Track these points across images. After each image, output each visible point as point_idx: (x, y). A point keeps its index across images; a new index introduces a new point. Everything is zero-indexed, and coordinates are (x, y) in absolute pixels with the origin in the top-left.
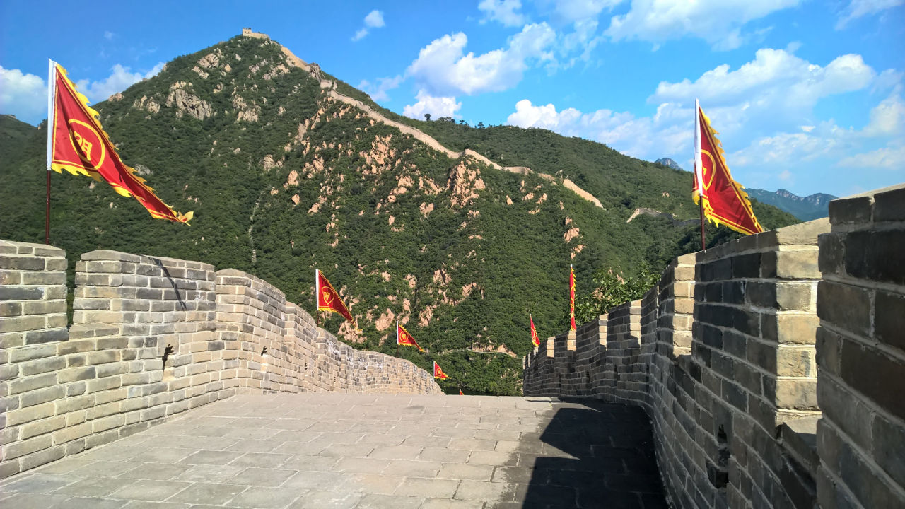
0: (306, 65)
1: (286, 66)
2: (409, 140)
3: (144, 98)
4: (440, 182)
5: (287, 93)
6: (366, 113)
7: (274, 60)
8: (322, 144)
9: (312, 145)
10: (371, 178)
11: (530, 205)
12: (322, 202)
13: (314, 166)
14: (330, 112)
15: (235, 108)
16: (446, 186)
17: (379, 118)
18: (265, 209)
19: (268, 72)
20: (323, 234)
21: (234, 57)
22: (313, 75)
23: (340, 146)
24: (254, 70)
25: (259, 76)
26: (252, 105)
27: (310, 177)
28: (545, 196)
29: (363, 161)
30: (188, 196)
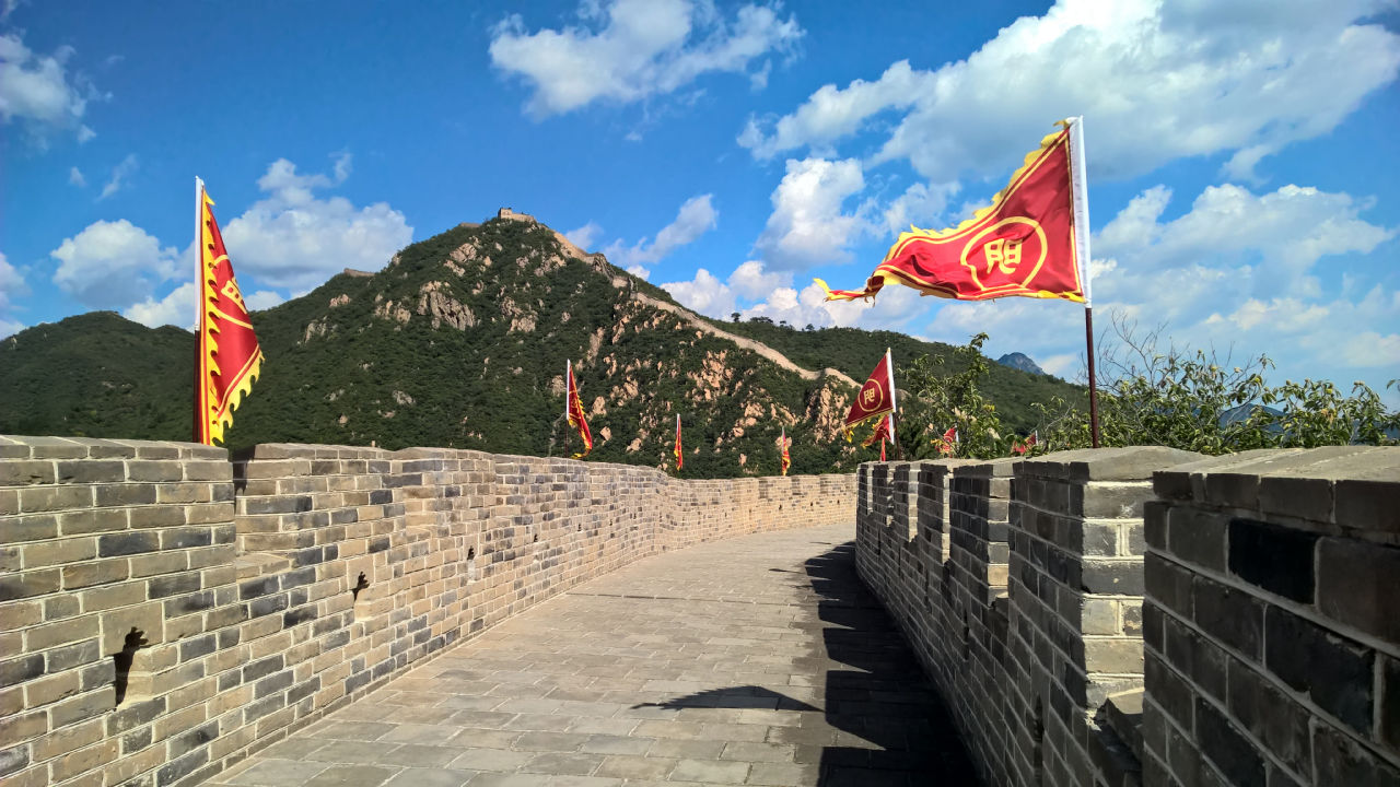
0: (587, 255)
1: (562, 257)
2: (750, 356)
3: (390, 304)
4: (795, 410)
5: (569, 293)
6: (690, 322)
7: (546, 249)
8: (635, 362)
9: (619, 364)
10: (704, 405)
12: (644, 437)
13: (626, 390)
14: (640, 319)
15: (505, 314)
16: (804, 415)
17: (709, 329)
19: (539, 266)
21: (494, 247)
22: (598, 269)
23: (660, 365)
24: (522, 264)
25: (530, 270)
26: (527, 309)
27: (620, 404)
29: (693, 384)
30: (468, 432)
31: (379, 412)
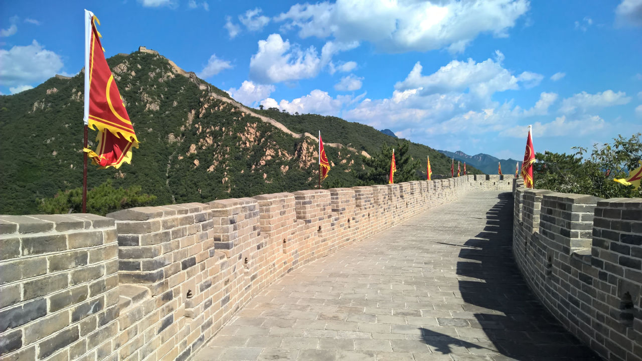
0: (186, 73)
1: (173, 73)
2: (269, 126)
3: (80, 93)
4: (290, 152)
5: (177, 91)
6: (238, 108)
7: (164, 69)
8: (211, 127)
9: (203, 128)
10: (246, 149)
11: (344, 167)
12: (216, 164)
13: (206, 141)
14: (213, 106)
15: (143, 101)
16: (294, 155)
17: (248, 112)
18: (176, 168)
19: (161, 77)
20: (220, 185)
21: (137, 66)
22: (192, 80)
23: (224, 129)
24: (152, 76)
25: (156, 79)
26: (155, 99)
27: (204, 148)
28: (353, 161)
29: (240, 139)
31: (75, 150)
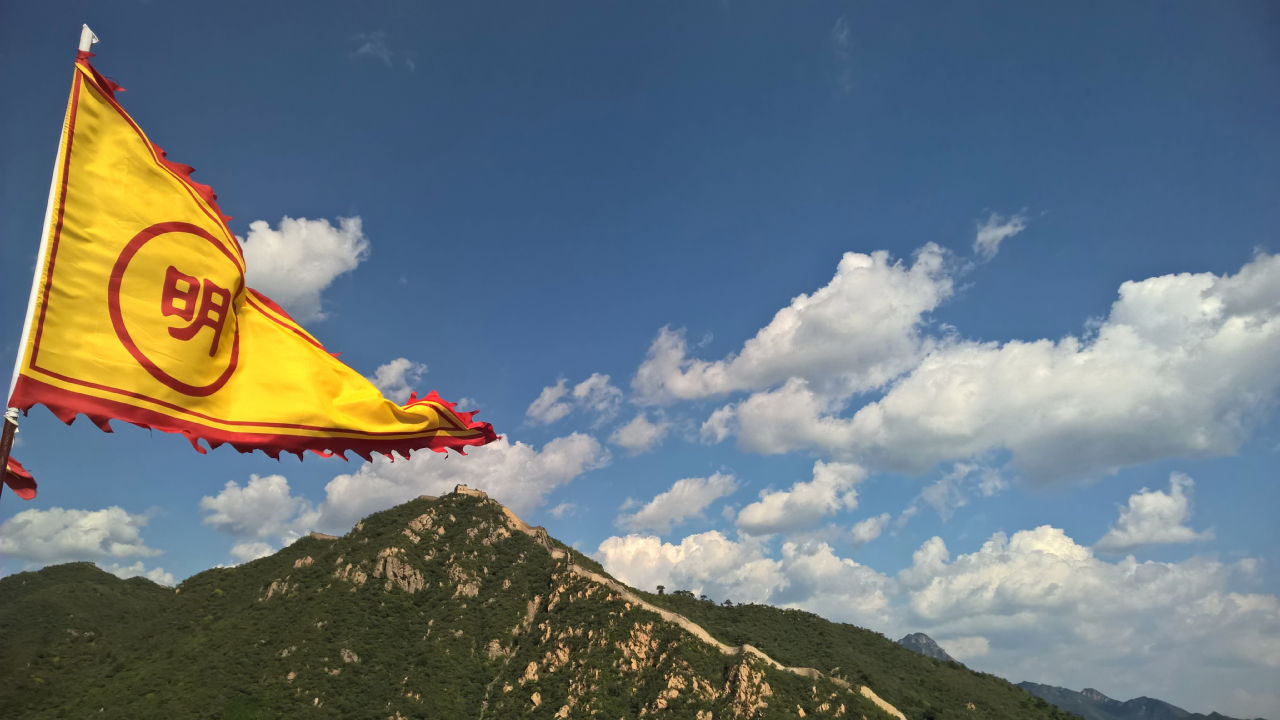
0: (530, 528)
1: (507, 529)
2: (674, 629)
3: (349, 566)
4: (715, 684)
5: (511, 562)
6: (620, 594)
7: (494, 522)
8: (567, 629)
9: (553, 631)
10: (630, 674)
12: (572, 704)
13: (558, 656)
14: (574, 590)
15: (452, 579)
16: (723, 689)
17: (637, 601)
18: (497, 710)
19: (487, 536)
21: (448, 518)
22: (539, 541)
23: (591, 633)
24: (472, 534)
25: (478, 539)
26: (473, 576)
27: (552, 670)
28: (843, 707)
29: (620, 653)
30: (407, 692)
31: (326, 669)
